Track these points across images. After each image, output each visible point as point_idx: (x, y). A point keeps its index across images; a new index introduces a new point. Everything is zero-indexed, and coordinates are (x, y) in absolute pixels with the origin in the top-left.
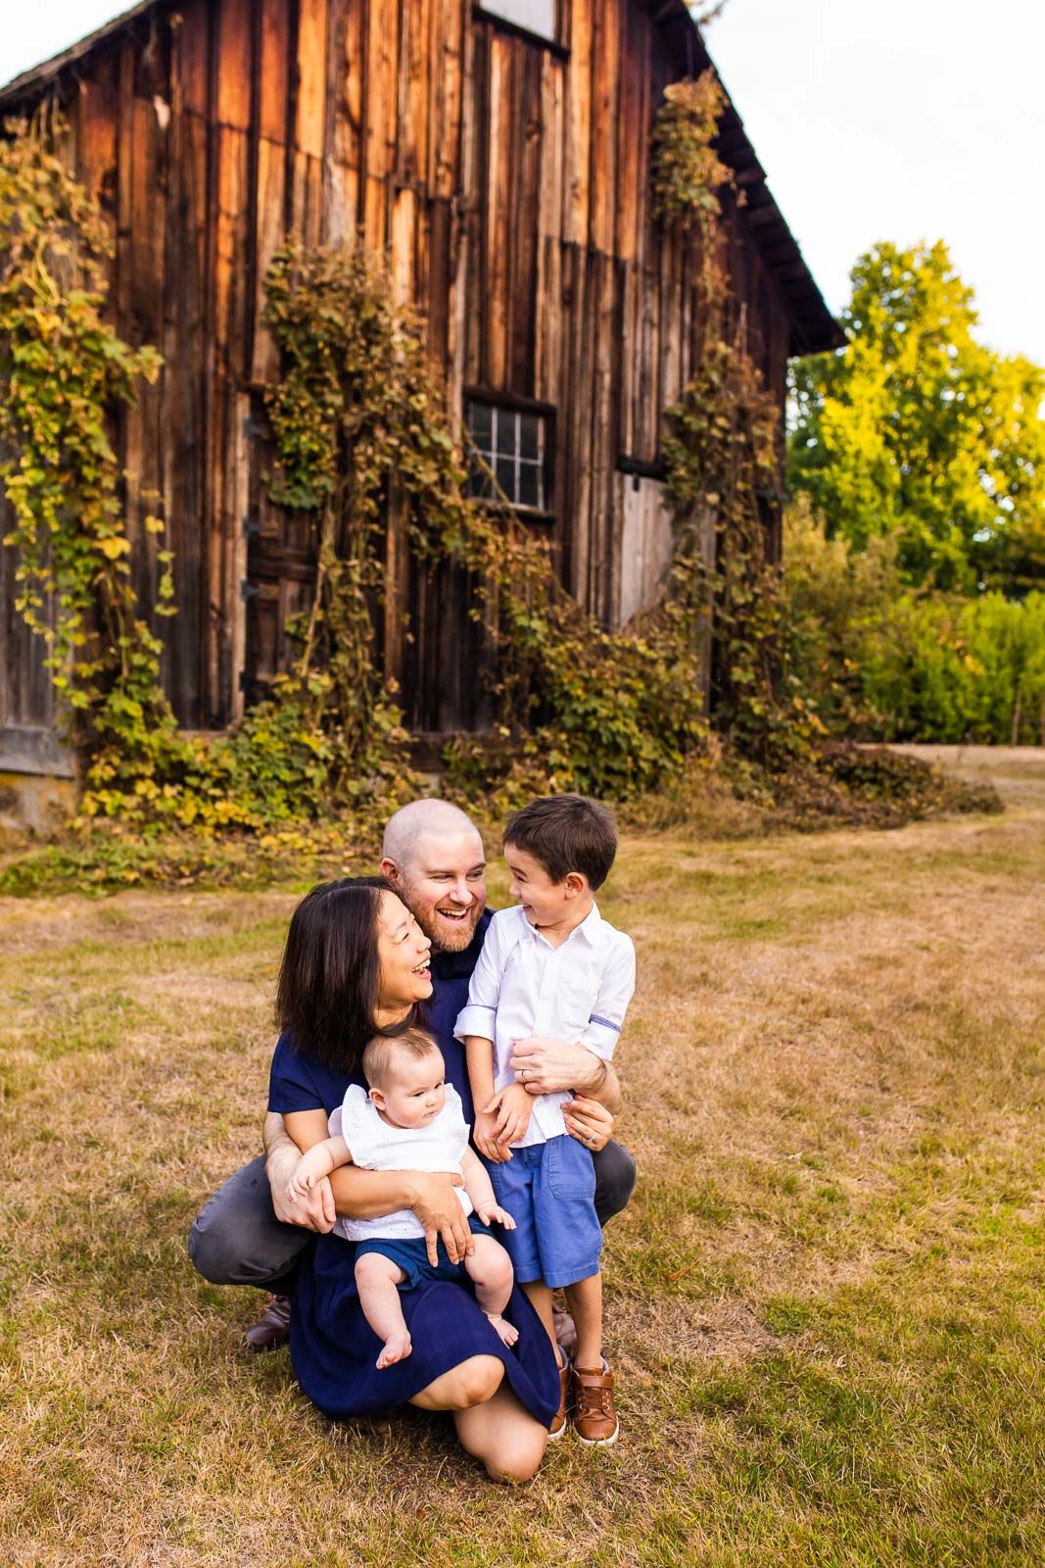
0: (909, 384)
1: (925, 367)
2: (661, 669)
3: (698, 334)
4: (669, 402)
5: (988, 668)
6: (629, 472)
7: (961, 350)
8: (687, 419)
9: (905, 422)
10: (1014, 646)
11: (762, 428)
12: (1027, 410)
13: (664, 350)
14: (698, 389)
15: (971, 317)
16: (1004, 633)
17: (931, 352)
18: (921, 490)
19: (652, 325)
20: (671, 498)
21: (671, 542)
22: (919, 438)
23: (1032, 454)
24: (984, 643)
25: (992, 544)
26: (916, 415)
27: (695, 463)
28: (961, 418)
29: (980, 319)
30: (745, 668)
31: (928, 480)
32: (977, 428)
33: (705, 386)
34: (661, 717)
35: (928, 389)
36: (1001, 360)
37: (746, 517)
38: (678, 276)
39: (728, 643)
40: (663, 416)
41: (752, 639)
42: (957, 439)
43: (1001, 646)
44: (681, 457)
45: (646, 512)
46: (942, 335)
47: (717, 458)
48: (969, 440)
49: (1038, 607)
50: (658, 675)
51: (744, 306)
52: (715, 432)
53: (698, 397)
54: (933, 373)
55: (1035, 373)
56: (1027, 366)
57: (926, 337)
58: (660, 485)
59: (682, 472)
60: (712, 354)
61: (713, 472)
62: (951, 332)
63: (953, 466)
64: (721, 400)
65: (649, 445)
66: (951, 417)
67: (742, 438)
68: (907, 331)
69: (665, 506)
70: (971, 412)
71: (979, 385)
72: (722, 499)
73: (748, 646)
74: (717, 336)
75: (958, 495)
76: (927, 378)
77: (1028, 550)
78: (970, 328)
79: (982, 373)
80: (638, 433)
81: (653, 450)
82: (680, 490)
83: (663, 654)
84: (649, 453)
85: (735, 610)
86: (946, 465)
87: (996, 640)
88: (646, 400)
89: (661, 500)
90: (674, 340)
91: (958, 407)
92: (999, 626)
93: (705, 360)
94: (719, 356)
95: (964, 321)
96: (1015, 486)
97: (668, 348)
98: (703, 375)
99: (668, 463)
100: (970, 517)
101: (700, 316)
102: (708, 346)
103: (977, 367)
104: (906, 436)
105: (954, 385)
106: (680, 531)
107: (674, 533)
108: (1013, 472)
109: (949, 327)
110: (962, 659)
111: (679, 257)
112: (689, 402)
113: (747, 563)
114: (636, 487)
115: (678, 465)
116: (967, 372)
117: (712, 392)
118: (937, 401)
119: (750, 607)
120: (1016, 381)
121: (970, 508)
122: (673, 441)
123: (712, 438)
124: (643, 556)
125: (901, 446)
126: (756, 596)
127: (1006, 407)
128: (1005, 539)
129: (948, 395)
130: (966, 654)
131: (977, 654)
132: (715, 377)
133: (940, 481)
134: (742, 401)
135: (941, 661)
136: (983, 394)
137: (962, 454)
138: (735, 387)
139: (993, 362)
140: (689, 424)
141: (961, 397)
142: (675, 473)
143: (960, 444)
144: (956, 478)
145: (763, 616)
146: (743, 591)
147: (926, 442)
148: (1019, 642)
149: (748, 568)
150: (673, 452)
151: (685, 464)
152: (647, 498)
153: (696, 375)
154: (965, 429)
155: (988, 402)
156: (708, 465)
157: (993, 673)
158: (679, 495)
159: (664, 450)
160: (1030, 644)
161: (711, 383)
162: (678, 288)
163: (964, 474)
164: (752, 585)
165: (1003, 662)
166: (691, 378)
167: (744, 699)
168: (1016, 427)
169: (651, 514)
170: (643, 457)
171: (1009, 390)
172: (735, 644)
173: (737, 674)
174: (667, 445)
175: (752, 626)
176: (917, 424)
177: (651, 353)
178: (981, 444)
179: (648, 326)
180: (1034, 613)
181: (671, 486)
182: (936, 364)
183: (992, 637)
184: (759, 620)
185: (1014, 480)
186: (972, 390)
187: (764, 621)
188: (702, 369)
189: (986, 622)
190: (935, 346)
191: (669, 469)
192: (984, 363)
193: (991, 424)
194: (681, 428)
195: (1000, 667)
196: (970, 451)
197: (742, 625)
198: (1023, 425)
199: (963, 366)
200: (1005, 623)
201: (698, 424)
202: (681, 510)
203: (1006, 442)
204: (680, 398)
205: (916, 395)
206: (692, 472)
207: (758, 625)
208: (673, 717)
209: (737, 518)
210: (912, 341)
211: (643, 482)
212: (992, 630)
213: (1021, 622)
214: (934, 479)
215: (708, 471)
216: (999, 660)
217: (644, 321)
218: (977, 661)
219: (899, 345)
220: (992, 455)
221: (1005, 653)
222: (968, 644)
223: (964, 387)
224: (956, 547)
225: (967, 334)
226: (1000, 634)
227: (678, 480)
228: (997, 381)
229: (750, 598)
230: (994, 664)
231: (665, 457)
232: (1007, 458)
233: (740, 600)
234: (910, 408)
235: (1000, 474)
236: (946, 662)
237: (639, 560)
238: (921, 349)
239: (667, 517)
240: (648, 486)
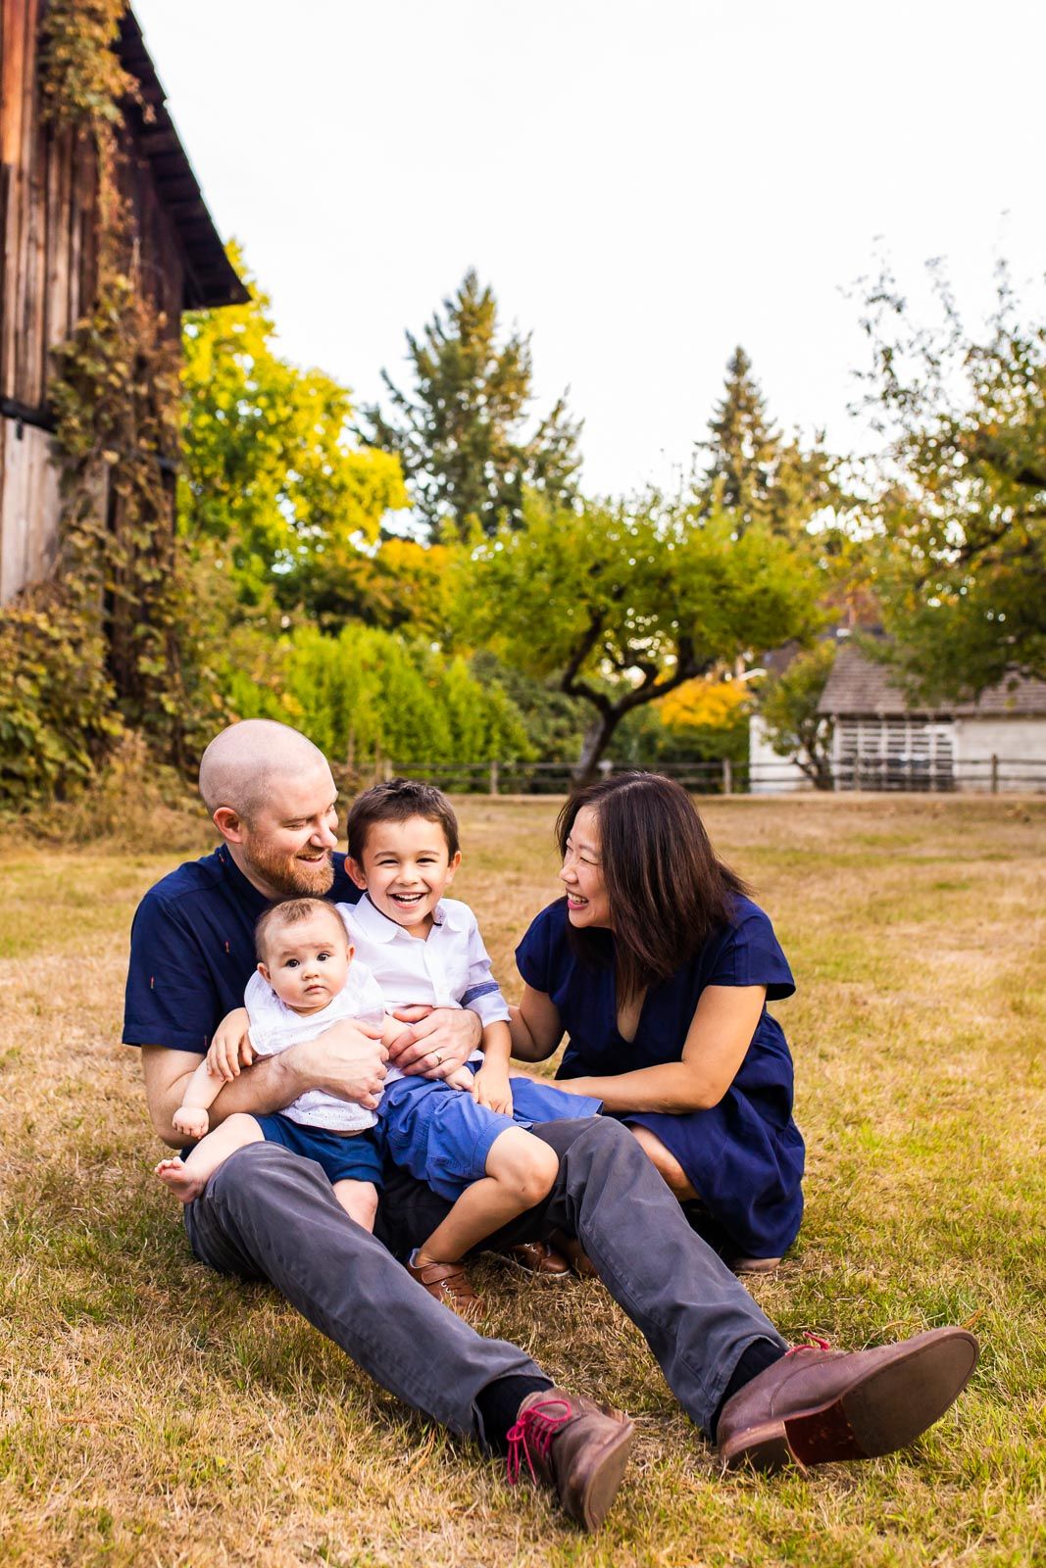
0: (202, 395)
1: (221, 378)
2: (68, 650)
3: (88, 265)
4: (56, 339)
5: (306, 708)
6: (13, 416)
7: (257, 361)
8: (82, 360)
9: (198, 436)
10: (332, 684)
11: (168, 381)
12: (330, 433)
13: (49, 278)
14: (96, 326)
15: (268, 327)
16: (321, 670)
17: (225, 361)
18: (216, 512)
19: (38, 247)
20: (60, 452)
21: (59, 507)
22: (214, 454)
23: (335, 481)
24: (302, 680)
25: (295, 576)
26: (211, 428)
27: (89, 412)
28: (260, 435)
29: (276, 330)
30: (153, 656)
31: (224, 500)
32: (278, 449)
33: (104, 324)
34: (67, 710)
35: (223, 400)
36: (301, 377)
37: (150, 481)
38: (67, 195)
39: (130, 630)
40: (48, 354)
41: (159, 624)
42: (257, 458)
43: (319, 684)
44: (73, 404)
45: (31, 467)
46: (236, 344)
47: (116, 410)
48: (270, 461)
49: (354, 642)
50: (65, 658)
51: (136, 242)
52: (113, 379)
53: (95, 335)
54: (229, 383)
55: (336, 393)
56: (328, 385)
57: (218, 344)
58: (46, 436)
59: (75, 422)
60: (109, 289)
61: (110, 426)
62: (248, 341)
63: (252, 488)
64: (119, 344)
65: (33, 387)
66: (248, 433)
67: (143, 390)
68: (200, 335)
69: (52, 462)
70: (271, 430)
71: (279, 402)
72: (122, 457)
73: (155, 631)
74: (113, 269)
75: (258, 520)
76: (222, 389)
77: (333, 584)
78: (266, 338)
79: (281, 389)
80: (20, 371)
81: (37, 394)
82: (72, 443)
83: (67, 633)
84: (33, 397)
85: (140, 588)
86: (244, 485)
87: (313, 678)
88: (30, 333)
89: (47, 454)
90: (61, 266)
91: (254, 424)
92: (317, 663)
93: (100, 293)
94: (116, 293)
95: (260, 330)
96: (317, 514)
97: (55, 277)
98: (101, 310)
99: (56, 411)
100: (271, 544)
101: (91, 243)
102: (104, 277)
103: (274, 380)
104: (200, 451)
105: (252, 398)
106: (72, 493)
107: (63, 494)
108: (316, 499)
109: (244, 335)
110: (279, 696)
111: (67, 171)
112: (83, 339)
113: (153, 534)
114: (20, 435)
115: (70, 414)
116: (265, 387)
117: (108, 334)
118: (232, 415)
119: (157, 586)
120: (317, 400)
121: (271, 535)
122: (62, 385)
123: (109, 386)
124: (27, 519)
125: (194, 462)
126: (164, 573)
127: (308, 428)
128: (309, 572)
129: (244, 410)
130: (283, 692)
131: (294, 692)
132: (114, 315)
133: (238, 503)
134: (140, 348)
135: (257, 700)
136: (284, 412)
137: (261, 475)
138: (132, 330)
139: (293, 377)
140: (83, 367)
141: (258, 413)
142: (66, 424)
143: (259, 464)
144: (256, 501)
145: (172, 597)
146: (149, 566)
147: (221, 459)
148: (337, 680)
149: (154, 543)
150: (62, 399)
151: (77, 413)
152: (31, 452)
153: (89, 310)
154: (267, 449)
155: (289, 419)
156: (105, 417)
157: (312, 714)
158: (70, 448)
159: (50, 395)
160: (349, 683)
161: (110, 320)
162: (66, 209)
163: (264, 497)
164: (158, 561)
165: (322, 701)
166: (82, 314)
167: (153, 695)
168: (318, 449)
169: (37, 470)
170: (26, 400)
171: (310, 408)
172: (141, 629)
173: (145, 665)
174: (55, 390)
175: (160, 609)
176: (212, 439)
177: (36, 279)
178: (282, 465)
179: (33, 247)
180: (350, 652)
181: (60, 438)
182: (232, 373)
183: (309, 674)
184: (168, 601)
185: (316, 507)
186: (272, 405)
187: (174, 604)
188: (97, 305)
189: (303, 657)
190: (229, 354)
191: (57, 419)
192: (284, 379)
193: (291, 443)
194: (71, 372)
195: (319, 707)
196: (270, 472)
197: (147, 606)
198: (325, 449)
199: (260, 380)
200: (322, 657)
201: (95, 368)
202: (71, 469)
203: (305, 467)
204: (68, 336)
205: (211, 408)
206: (84, 423)
207: (167, 608)
208: (82, 710)
209: (142, 481)
210: (205, 347)
211: (28, 430)
212: (309, 666)
213: (338, 658)
214: (231, 501)
215: (104, 423)
216: (317, 700)
217: (30, 239)
218: (295, 700)
219: (191, 350)
220: (292, 477)
221: (324, 692)
222: (286, 680)
223: (263, 401)
224: (256, 576)
225: (264, 345)
226: (318, 671)
227: (70, 431)
228: (298, 399)
229: (158, 576)
230: (312, 704)
231: (52, 404)
232: (308, 483)
233: (147, 578)
234: (204, 420)
235: (301, 500)
236: (262, 700)
237: (23, 524)
238: (216, 357)
239: (54, 475)
240: (33, 436)
